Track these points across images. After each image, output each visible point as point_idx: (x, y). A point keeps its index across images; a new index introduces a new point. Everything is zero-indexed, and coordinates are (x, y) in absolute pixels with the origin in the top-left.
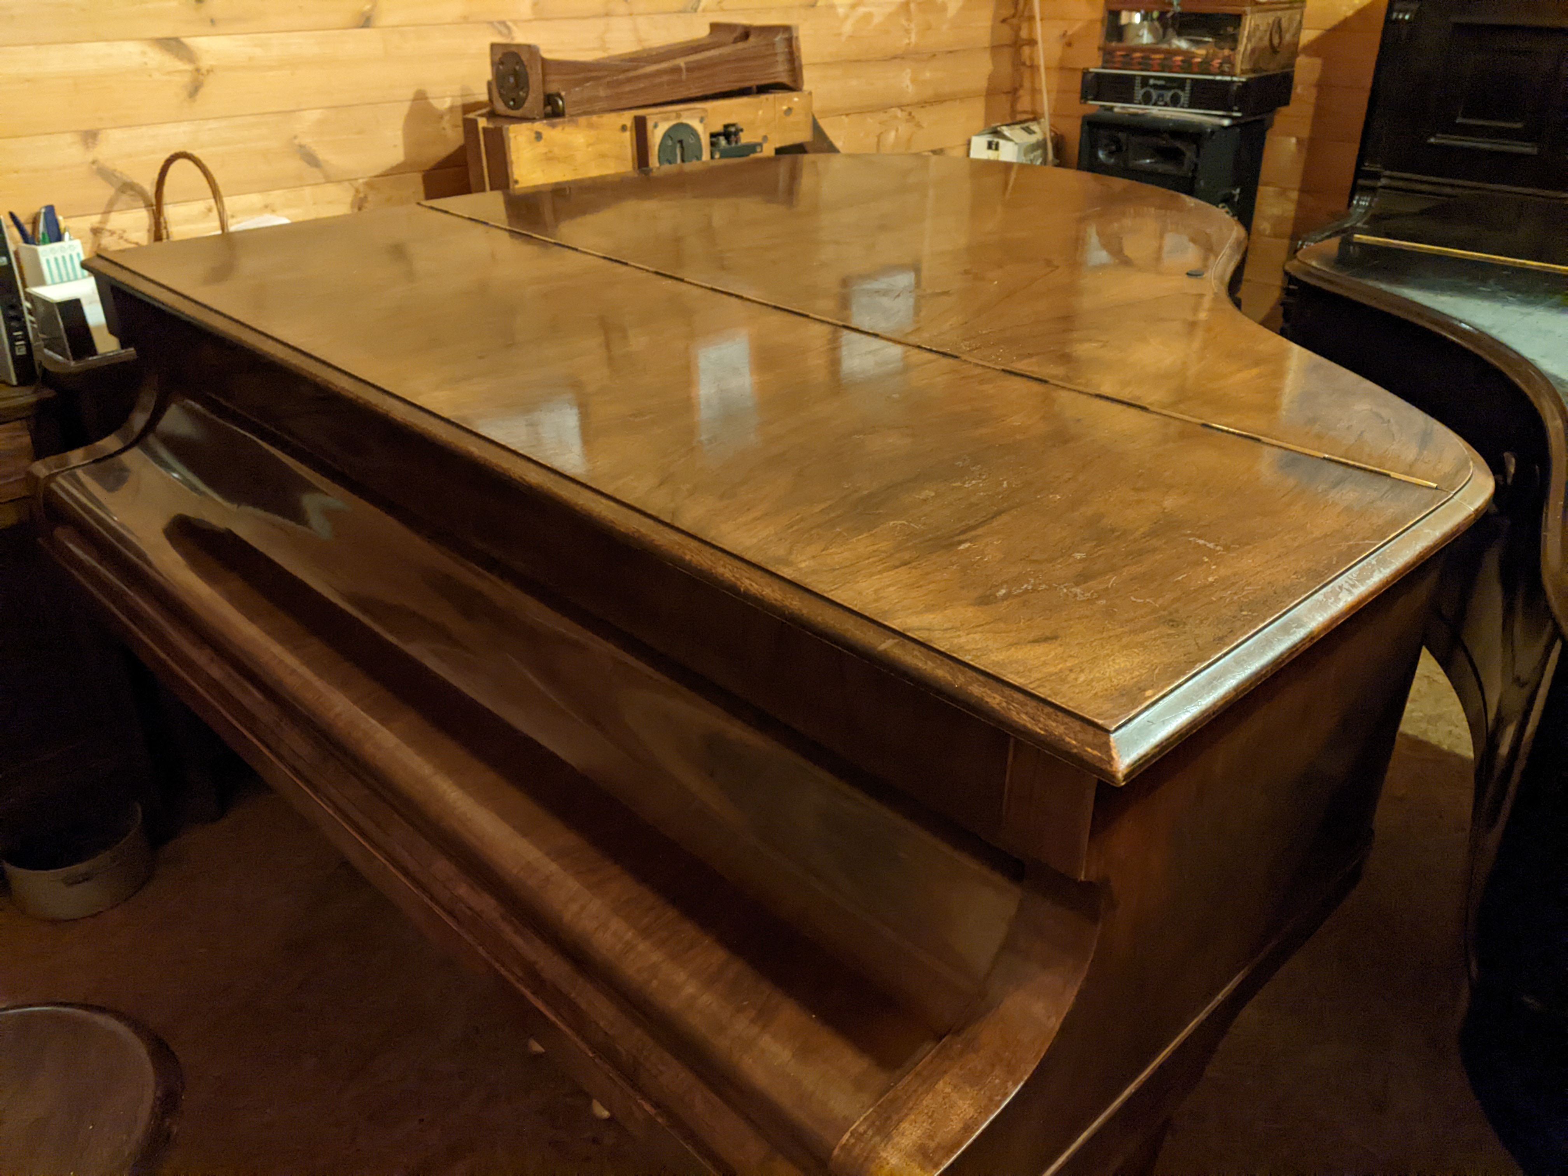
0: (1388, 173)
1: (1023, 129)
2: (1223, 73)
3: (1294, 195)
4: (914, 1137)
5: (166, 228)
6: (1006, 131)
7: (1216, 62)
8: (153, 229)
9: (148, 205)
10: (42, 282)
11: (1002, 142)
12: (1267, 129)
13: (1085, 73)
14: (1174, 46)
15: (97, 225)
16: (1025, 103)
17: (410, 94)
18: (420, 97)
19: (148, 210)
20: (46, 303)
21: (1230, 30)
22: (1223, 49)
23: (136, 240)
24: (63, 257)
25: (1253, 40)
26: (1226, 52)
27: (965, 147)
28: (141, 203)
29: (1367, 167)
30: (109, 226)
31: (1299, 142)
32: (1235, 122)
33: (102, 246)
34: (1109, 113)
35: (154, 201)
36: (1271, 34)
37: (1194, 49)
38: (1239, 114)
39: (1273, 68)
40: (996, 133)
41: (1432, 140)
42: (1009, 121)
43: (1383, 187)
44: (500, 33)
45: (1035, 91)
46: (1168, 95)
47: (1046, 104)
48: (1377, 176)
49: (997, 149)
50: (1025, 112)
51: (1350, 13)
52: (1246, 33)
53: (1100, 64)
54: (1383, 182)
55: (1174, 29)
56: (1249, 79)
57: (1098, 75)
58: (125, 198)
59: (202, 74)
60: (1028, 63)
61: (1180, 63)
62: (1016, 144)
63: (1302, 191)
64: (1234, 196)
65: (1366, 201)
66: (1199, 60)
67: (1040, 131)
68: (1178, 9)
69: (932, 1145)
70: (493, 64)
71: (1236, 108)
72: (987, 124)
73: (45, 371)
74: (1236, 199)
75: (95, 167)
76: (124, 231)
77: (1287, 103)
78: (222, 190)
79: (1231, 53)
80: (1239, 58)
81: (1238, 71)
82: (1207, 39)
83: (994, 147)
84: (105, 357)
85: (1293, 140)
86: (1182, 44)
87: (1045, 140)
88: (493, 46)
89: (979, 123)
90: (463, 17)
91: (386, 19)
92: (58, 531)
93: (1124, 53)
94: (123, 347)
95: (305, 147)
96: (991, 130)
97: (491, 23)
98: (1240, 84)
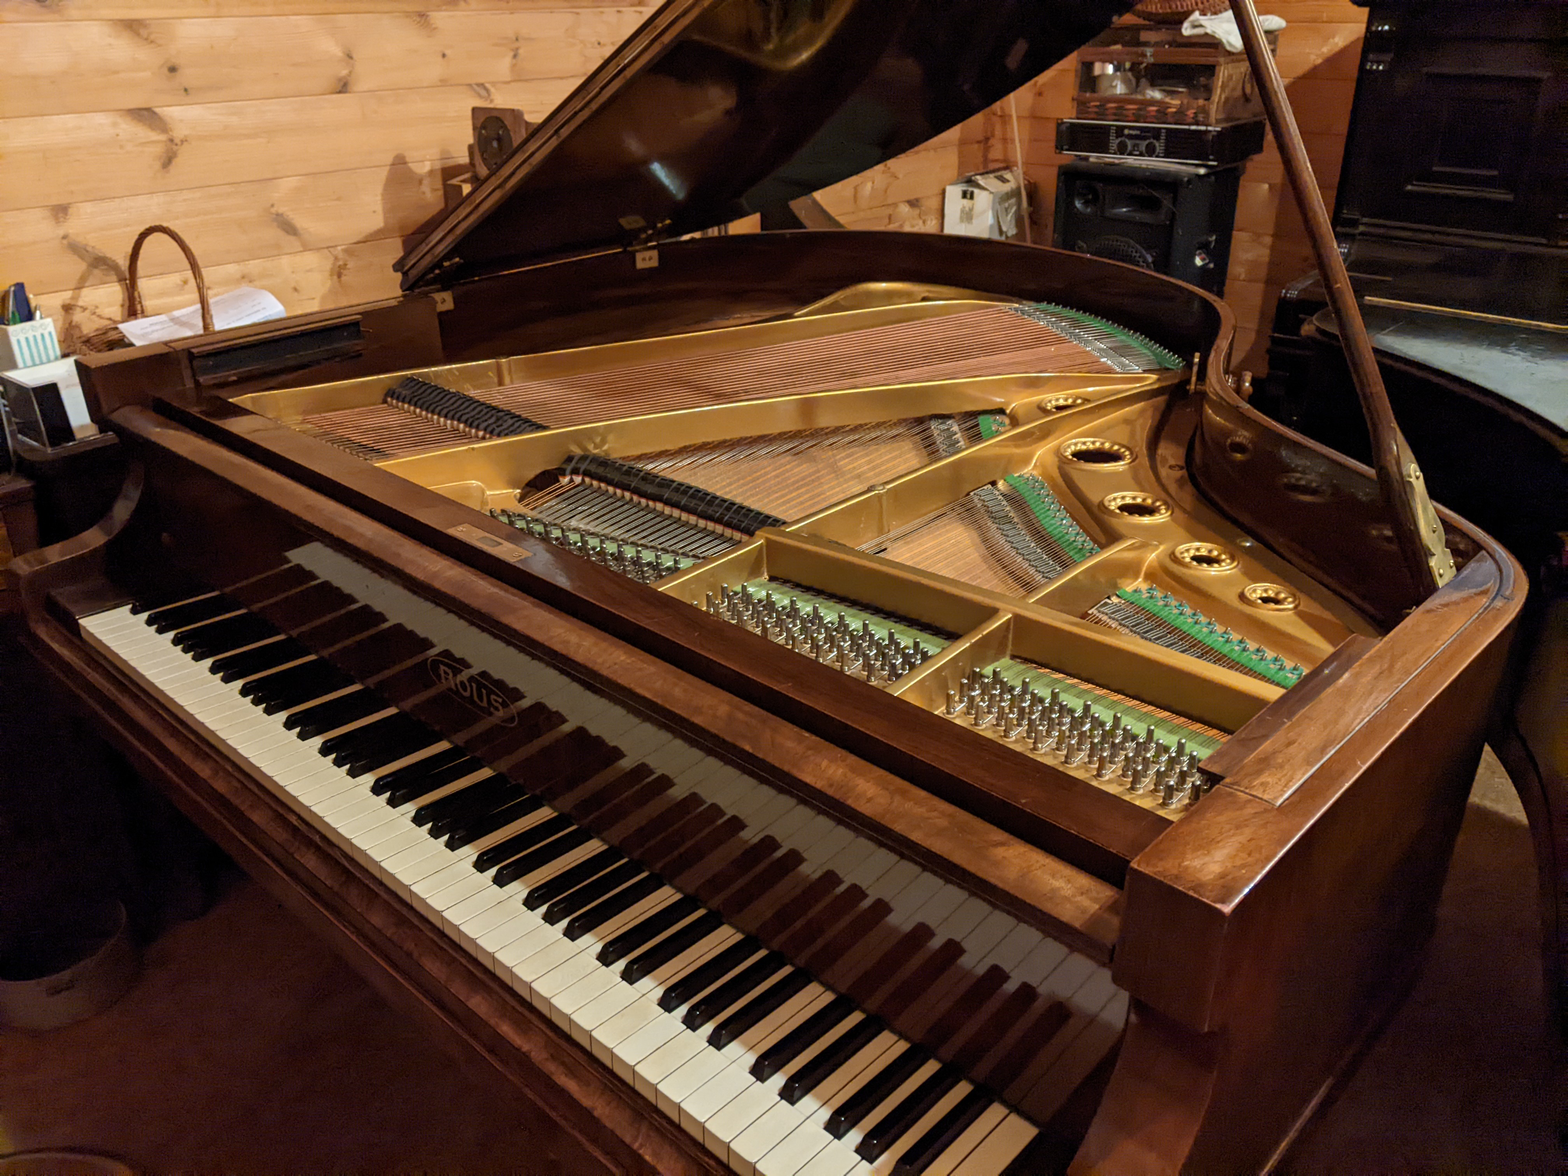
0: (1365, 220)
1: (997, 177)
2: (1197, 124)
3: (1268, 240)
5: (140, 302)
6: (980, 180)
7: (1191, 113)
8: (127, 304)
9: (121, 280)
10: (14, 366)
11: (976, 191)
12: (1241, 175)
13: (1060, 124)
14: (1148, 97)
15: (68, 302)
16: (996, 153)
17: (389, 159)
18: (400, 162)
19: (121, 285)
20: (20, 389)
21: (1202, 80)
22: (1197, 99)
23: (108, 316)
24: (35, 337)
25: (1227, 91)
26: (1201, 102)
27: (939, 198)
28: (115, 278)
29: (1346, 214)
30: (80, 303)
31: (1272, 188)
32: (1210, 171)
33: (74, 324)
34: (1084, 163)
35: (127, 275)
36: (1244, 82)
37: (1168, 100)
38: (1215, 163)
39: (1245, 116)
40: (970, 181)
41: (1409, 187)
42: (982, 171)
43: (1362, 234)
44: (480, 96)
45: (1006, 140)
46: (1143, 145)
47: (1018, 154)
48: (1354, 223)
49: (972, 197)
50: (996, 161)
51: (1319, 61)
52: (1220, 83)
53: (1074, 115)
55: (1147, 79)
56: (1223, 128)
57: (1072, 125)
58: (96, 272)
59: (176, 145)
60: (999, 113)
61: (1153, 114)
62: (991, 193)
63: (1276, 236)
64: (1210, 242)
65: (1345, 248)
66: (1174, 110)
67: (1014, 180)
68: (1152, 60)
70: (474, 129)
71: (1211, 157)
72: (960, 174)
73: (19, 457)
74: (1212, 246)
75: (65, 242)
76: (97, 307)
77: (1258, 152)
78: (200, 262)
79: (1206, 102)
80: (1213, 108)
81: (1212, 119)
82: (1180, 90)
83: (968, 196)
84: (83, 442)
85: (1266, 186)
86: (1157, 95)
87: (1019, 188)
88: (475, 110)
89: (953, 172)
90: (441, 81)
91: (362, 84)
92: (42, 633)
93: (1098, 103)
94: (101, 431)
95: (282, 215)
96: (965, 179)
97: (470, 85)
98: (1215, 133)
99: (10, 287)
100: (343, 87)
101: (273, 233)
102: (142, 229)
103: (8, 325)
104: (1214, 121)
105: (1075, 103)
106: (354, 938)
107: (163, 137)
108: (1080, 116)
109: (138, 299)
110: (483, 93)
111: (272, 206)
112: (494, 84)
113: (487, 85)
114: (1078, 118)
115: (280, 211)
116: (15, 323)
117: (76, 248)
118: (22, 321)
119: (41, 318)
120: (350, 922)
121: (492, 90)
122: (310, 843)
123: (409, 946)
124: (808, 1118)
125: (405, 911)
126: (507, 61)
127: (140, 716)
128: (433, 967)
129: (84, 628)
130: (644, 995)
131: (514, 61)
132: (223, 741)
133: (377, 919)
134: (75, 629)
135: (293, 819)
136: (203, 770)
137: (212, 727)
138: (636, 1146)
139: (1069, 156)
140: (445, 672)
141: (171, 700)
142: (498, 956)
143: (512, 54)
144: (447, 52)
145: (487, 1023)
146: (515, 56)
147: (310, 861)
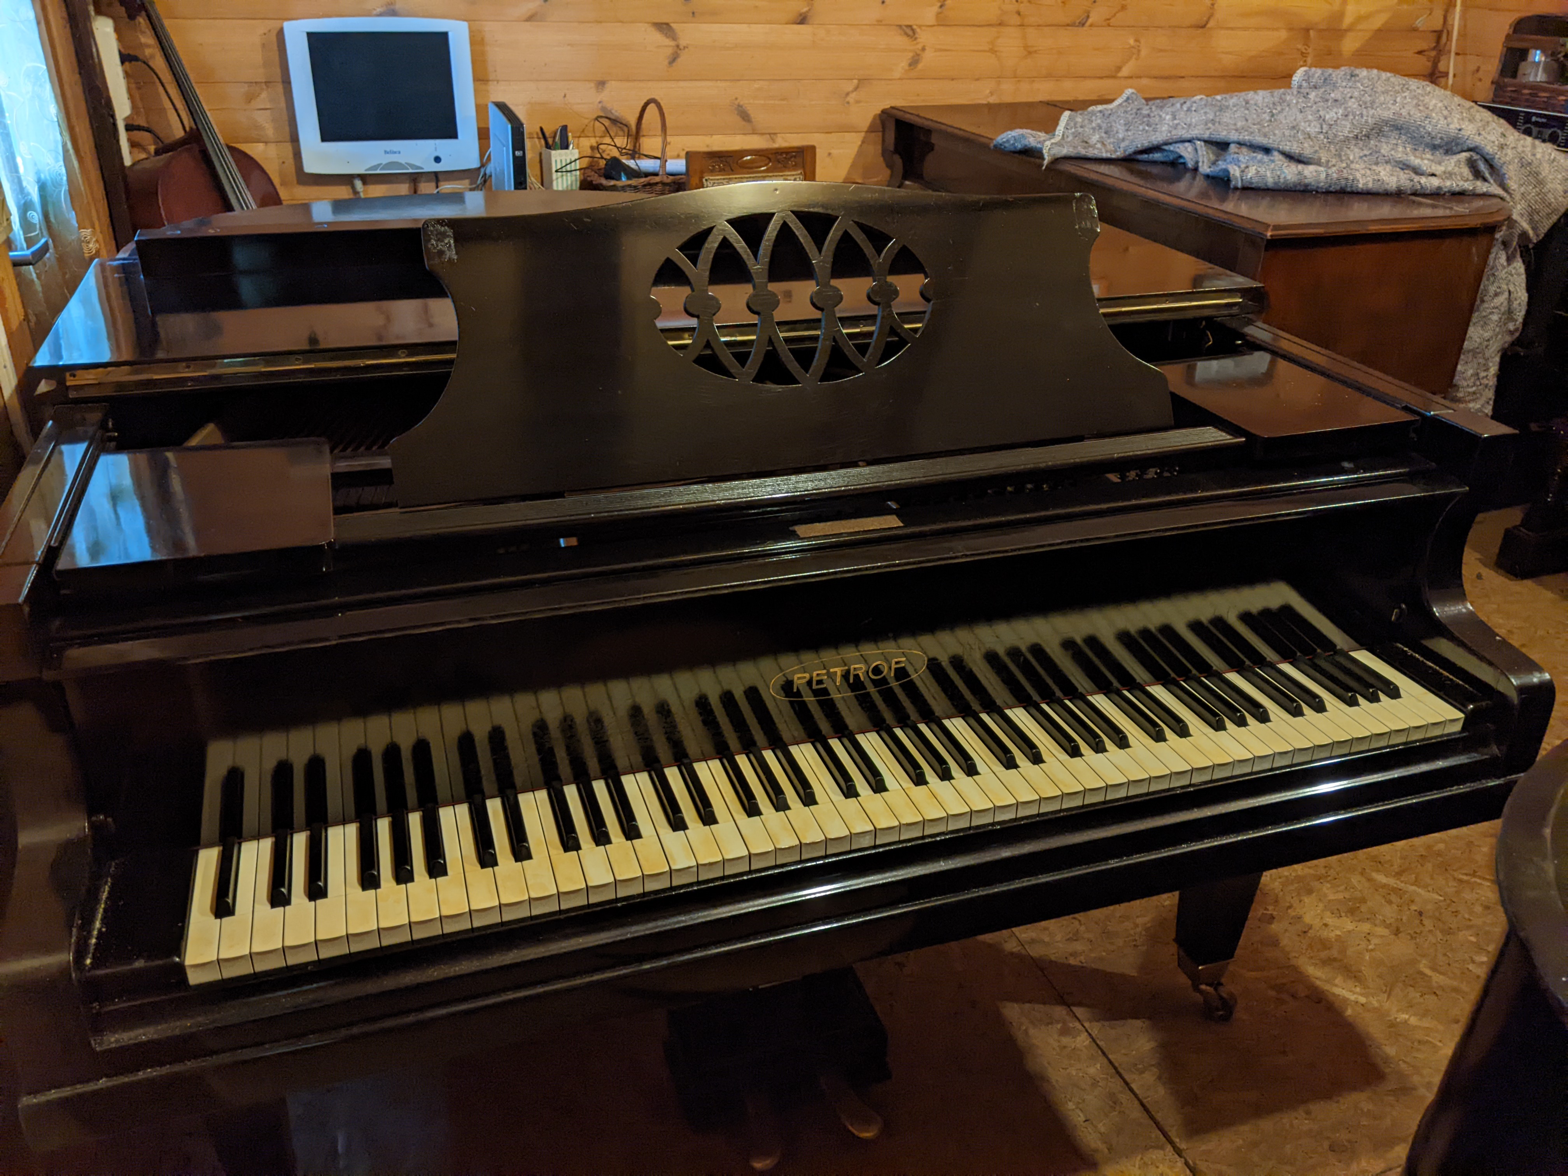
46: (1547, 132)
53: (1490, 99)
59: (680, 49)
75: (600, 105)
95: (741, 106)
100: (802, 20)
101: (734, 118)
103: (554, 150)
105: (1494, 86)
107: (673, 43)
108: (1494, 99)
109: (638, 150)
111: (736, 99)
114: (1494, 102)
115: (741, 103)
116: (557, 149)
117: (606, 110)
118: (562, 149)
119: (573, 149)
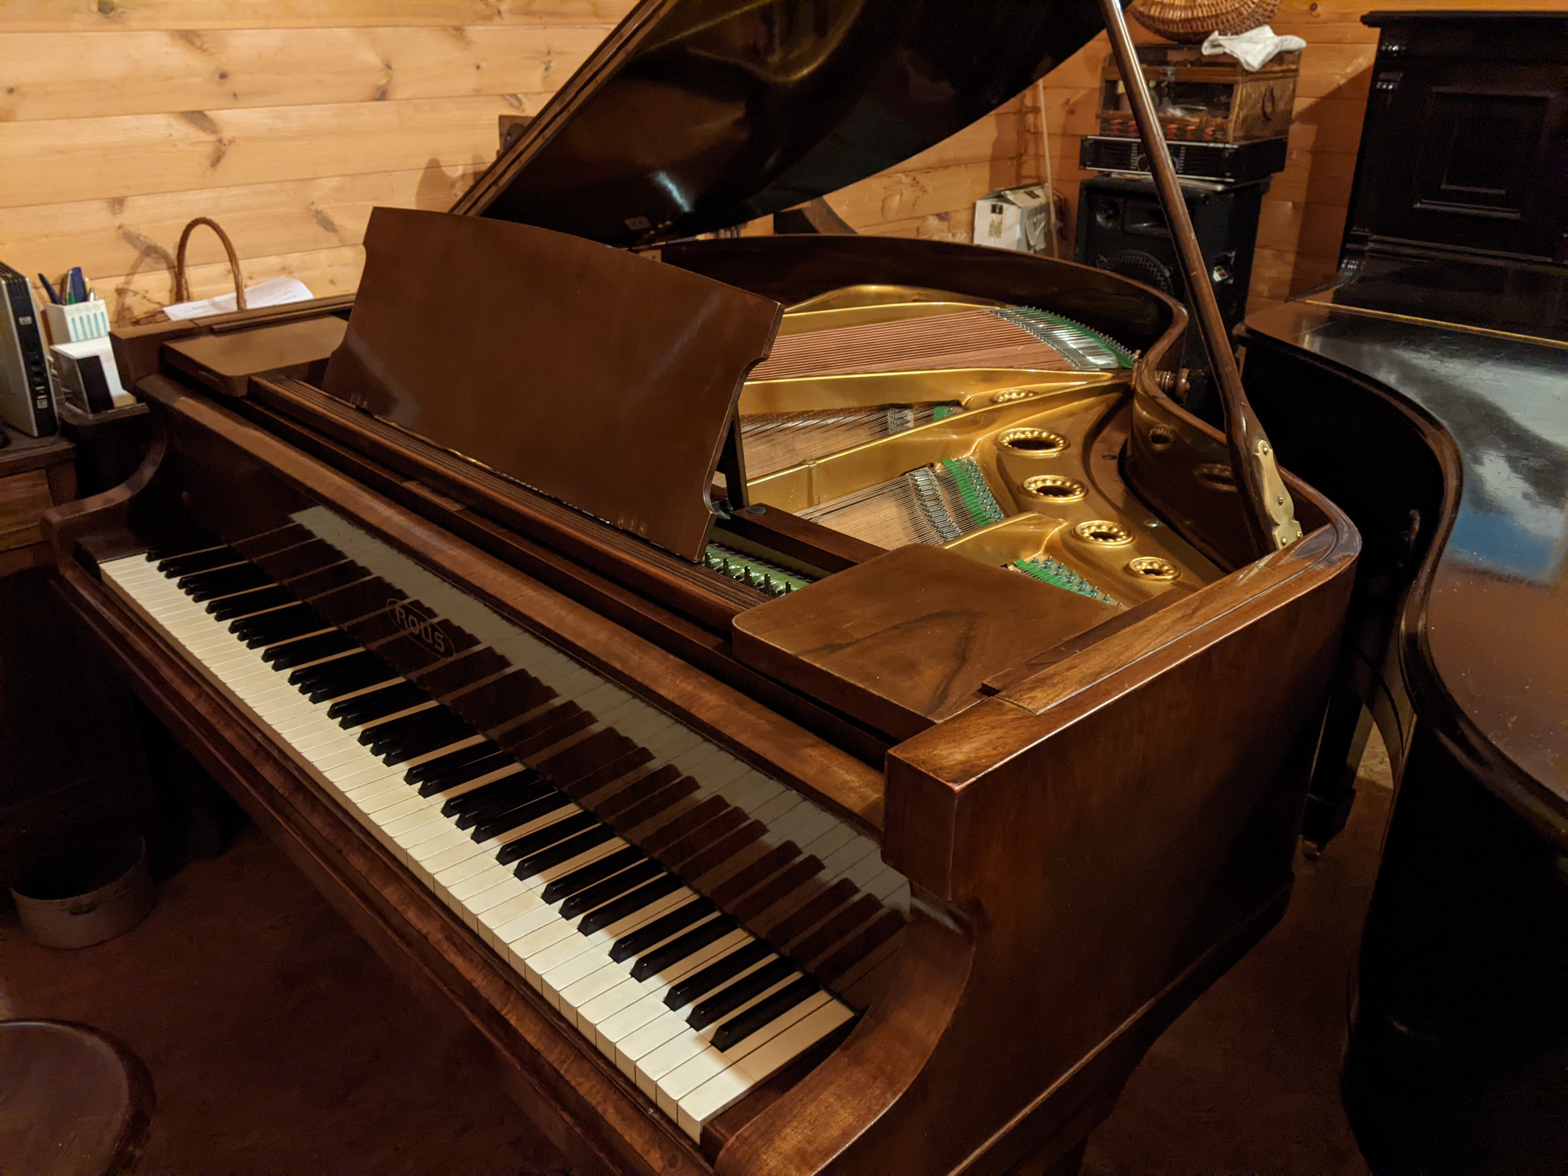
0: (1375, 237)
1: (1026, 193)
2: (1215, 141)
3: (1291, 258)
4: (794, 1142)
5: (187, 289)
6: (1010, 195)
7: (1209, 130)
8: (175, 290)
9: (170, 267)
10: (67, 339)
11: (1005, 206)
12: (1263, 193)
13: (1084, 140)
14: (1169, 114)
15: (121, 286)
16: (1029, 169)
17: (424, 162)
18: (434, 166)
19: (170, 272)
20: (68, 359)
21: (1223, 99)
22: (1216, 117)
23: (157, 300)
24: (88, 317)
25: (1245, 109)
26: (1219, 120)
27: (971, 210)
28: (164, 266)
29: (1356, 231)
30: (132, 287)
31: (1295, 205)
32: (1227, 188)
33: (126, 306)
35: (176, 263)
36: (1263, 102)
37: (1188, 118)
38: (1232, 180)
39: (1265, 134)
40: (1001, 197)
41: (1418, 205)
42: (1014, 186)
43: (1372, 251)
44: (512, 105)
45: (1039, 157)
47: (1048, 169)
48: (1364, 240)
49: (1001, 212)
50: (1030, 177)
51: (1342, 82)
52: (1238, 102)
53: (1098, 132)
54: (1371, 245)
55: (1170, 97)
56: (1240, 146)
57: (1096, 141)
58: (148, 260)
59: (225, 145)
60: (1032, 130)
61: (1174, 131)
62: (1019, 207)
63: (1299, 254)
64: (1230, 258)
65: (1354, 265)
66: (1193, 127)
67: (1043, 195)
68: (1173, 79)
69: (811, 1149)
70: (501, 135)
71: (1228, 174)
72: (991, 188)
73: (64, 422)
74: (1232, 261)
75: (121, 232)
76: (147, 292)
77: (1281, 168)
78: (238, 253)
79: (1224, 120)
80: (1231, 126)
81: (1230, 138)
82: (1201, 108)
83: (998, 210)
84: (122, 410)
85: (1290, 204)
86: (1178, 113)
87: (1048, 204)
88: (501, 118)
89: (984, 188)
90: (475, 90)
91: (401, 92)
92: (69, 575)
93: (1119, 121)
94: (139, 401)
95: (321, 212)
96: (995, 195)
97: (503, 96)
98: (1231, 151)
99: (69, 271)
100: (382, 95)
101: (313, 229)
102: (188, 221)
103: (66, 305)
104: (1231, 139)
105: (1099, 121)
106: (298, 839)
107: (212, 138)
108: (1103, 133)
109: (184, 286)
110: (516, 103)
111: (313, 203)
112: (526, 94)
113: (520, 96)
114: (1101, 135)
115: (319, 209)
116: (71, 303)
117: (130, 238)
118: (78, 301)
119: (95, 299)
120: (297, 826)
121: (524, 100)
122: (269, 757)
123: (340, 844)
124: (651, 993)
125: (340, 815)
126: (540, 72)
127: (143, 647)
128: (357, 862)
129: (104, 571)
130: (530, 889)
131: (546, 74)
132: (207, 669)
133: (317, 822)
134: (97, 573)
135: (258, 736)
136: (190, 695)
137: (199, 657)
138: (503, 1013)
139: (1093, 172)
140: (400, 613)
141: (168, 633)
142: (410, 852)
143: (544, 67)
144: (482, 64)
145: (396, 909)
146: (547, 69)
147: (267, 772)
